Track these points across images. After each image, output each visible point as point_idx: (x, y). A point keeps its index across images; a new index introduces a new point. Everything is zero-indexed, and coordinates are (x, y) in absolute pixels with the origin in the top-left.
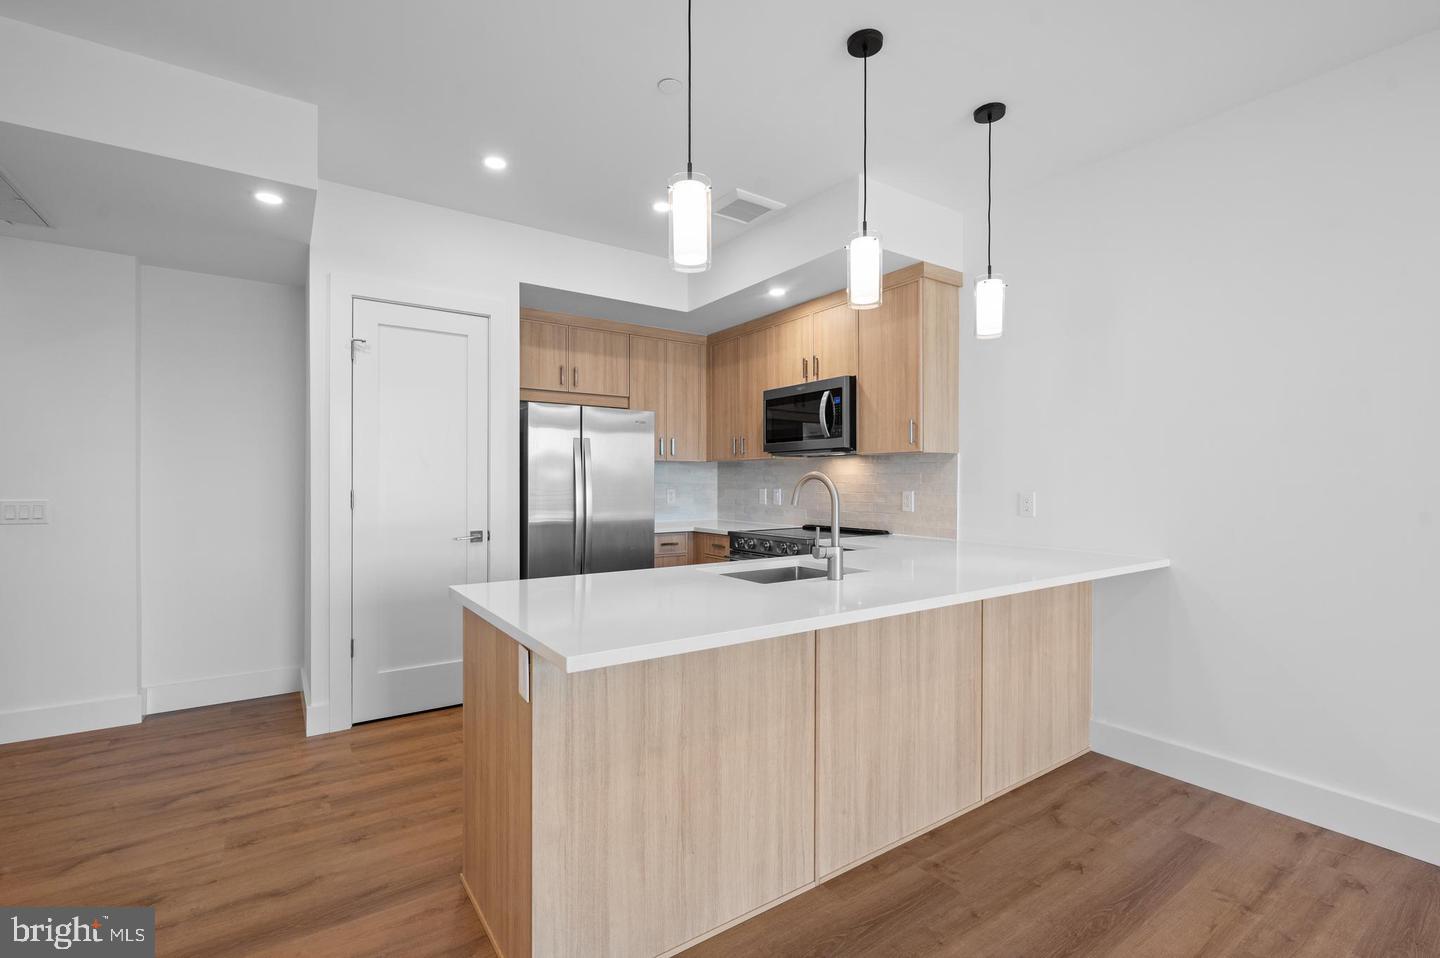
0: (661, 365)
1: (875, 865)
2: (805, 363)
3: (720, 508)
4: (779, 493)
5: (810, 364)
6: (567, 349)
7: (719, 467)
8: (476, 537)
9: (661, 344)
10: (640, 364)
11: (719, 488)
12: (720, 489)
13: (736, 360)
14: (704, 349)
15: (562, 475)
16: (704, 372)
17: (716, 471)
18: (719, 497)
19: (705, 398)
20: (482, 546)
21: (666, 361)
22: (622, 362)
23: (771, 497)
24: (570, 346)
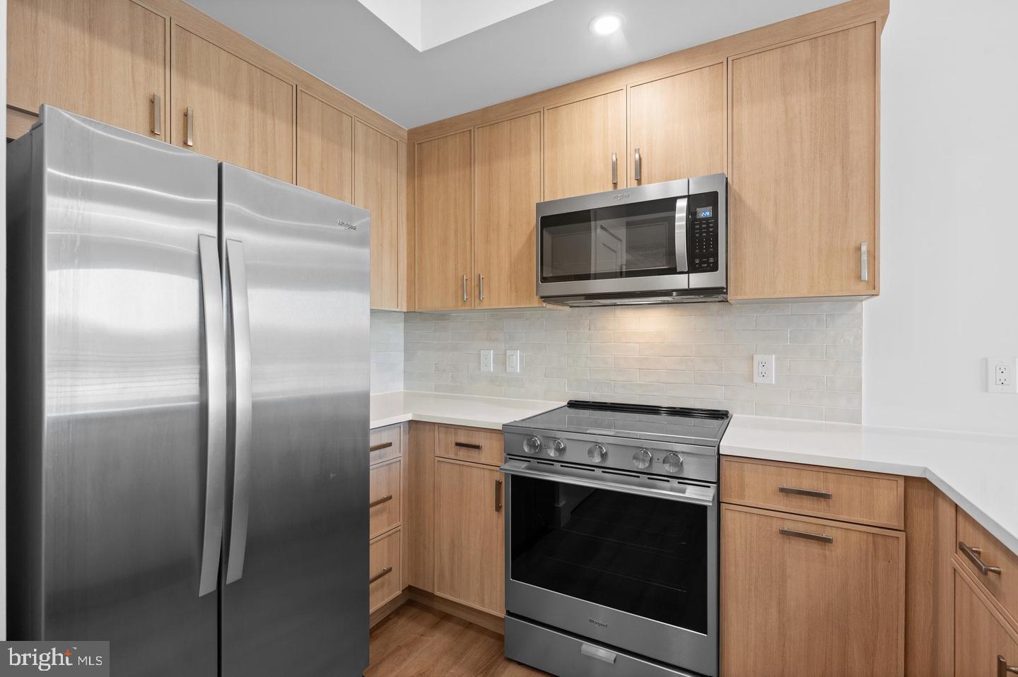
0: (347, 153)
3: (408, 375)
6: (167, 63)
7: (406, 321)
9: (346, 121)
11: (406, 350)
12: (409, 352)
13: (469, 162)
14: (403, 150)
16: (404, 181)
17: (401, 325)
18: (406, 360)
19: (404, 220)
21: (353, 149)
22: (282, 128)
23: (502, 361)
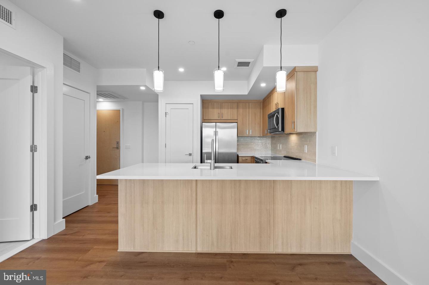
0: (247, 110)
1: (216, 254)
2: (275, 104)
3: (271, 150)
4: (281, 146)
5: (277, 104)
8: (190, 155)
9: (247, 104)
10: (241, 110)
14: (262, 104)
15: (210, 140)
16: (262, 110)
17: (270, 139)
19: (262, 118)
20: (191, 157)
21: (249, 108)
22: (235, 110)
24: (221, 108)
